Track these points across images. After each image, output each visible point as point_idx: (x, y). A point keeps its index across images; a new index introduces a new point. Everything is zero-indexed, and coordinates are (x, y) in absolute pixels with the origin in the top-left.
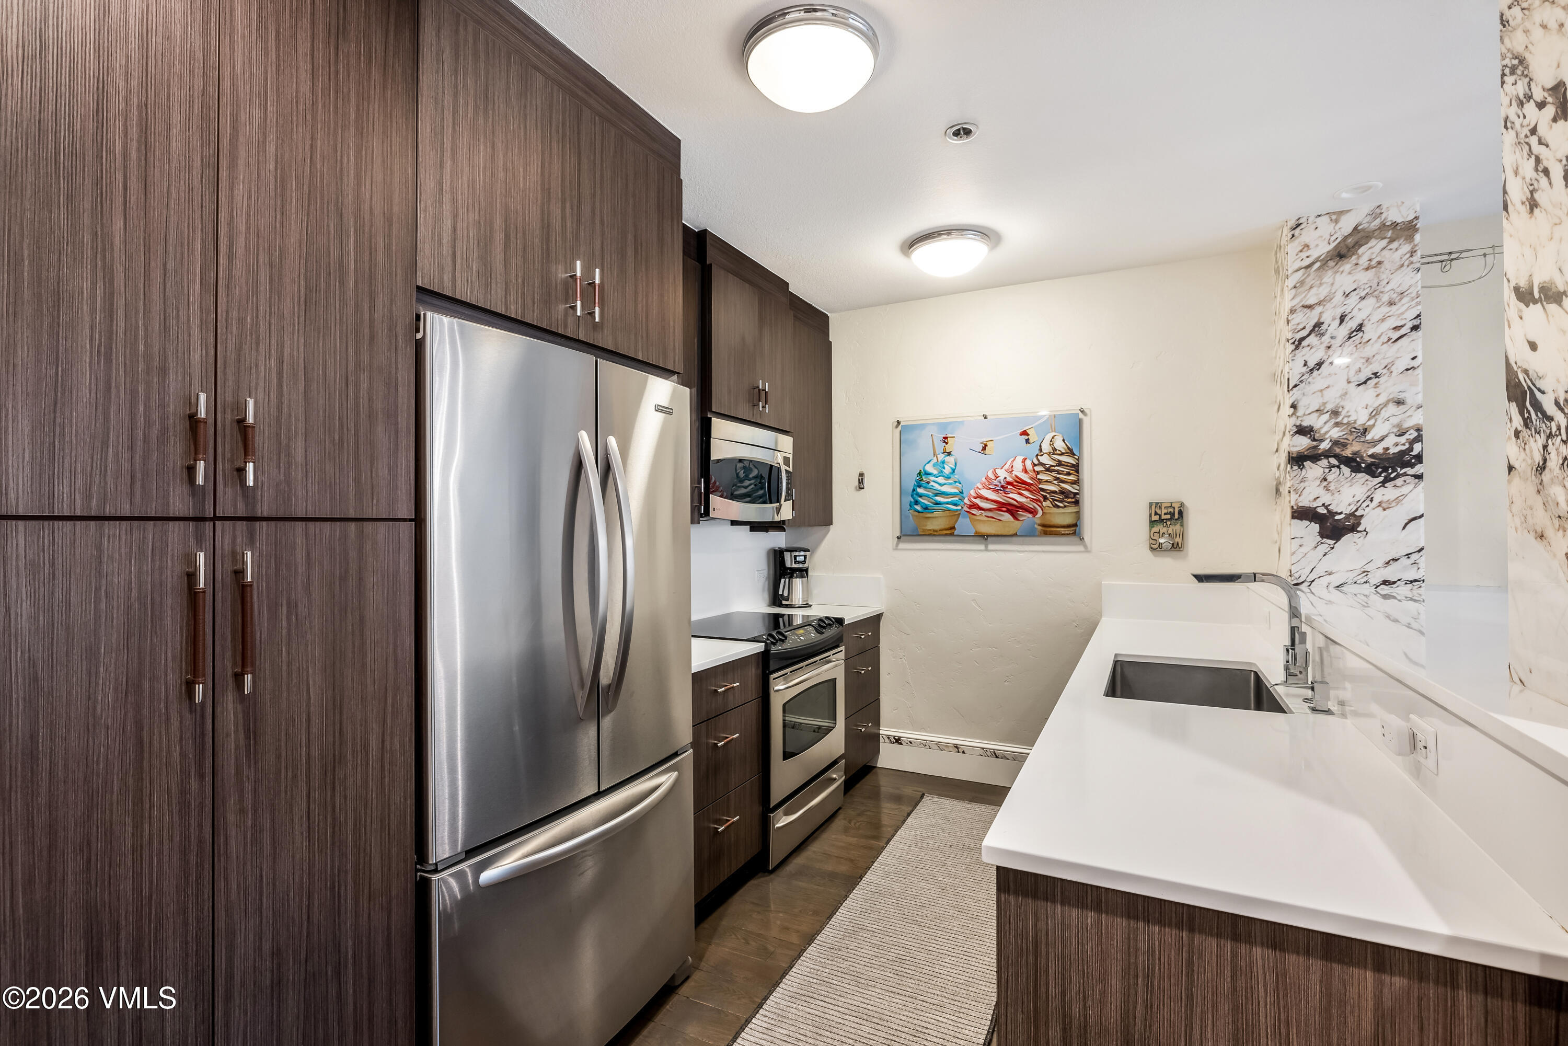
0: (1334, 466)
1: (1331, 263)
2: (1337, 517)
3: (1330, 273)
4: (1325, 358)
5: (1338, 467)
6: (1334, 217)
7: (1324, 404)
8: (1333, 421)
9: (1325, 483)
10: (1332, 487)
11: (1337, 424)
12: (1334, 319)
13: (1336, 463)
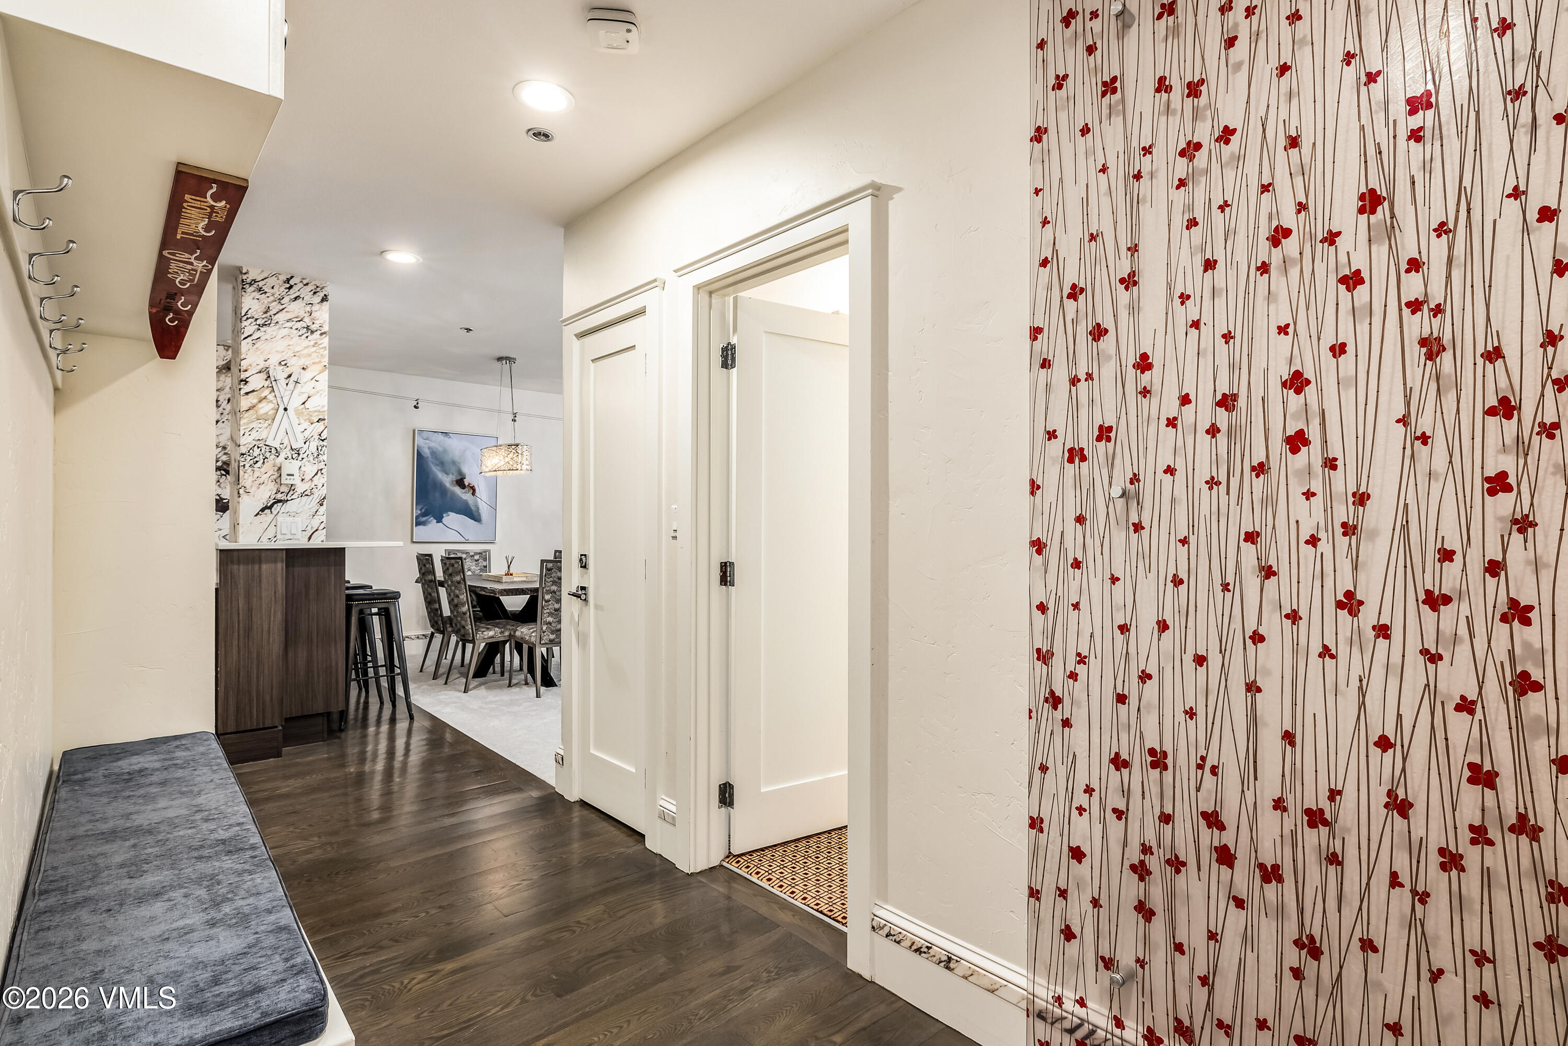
0: (223, 475)
1: (224, 371)
2: (224, 501)
3: (223, 376)
4: (220, 419)
5: (225, 475)
6: (226, 348)
7: (219, 442)
8: (223, 452)
9: (219, 483)
10: (222, 485)
11: (225, 454)
12: (225, 400)
13: (224, 473)
